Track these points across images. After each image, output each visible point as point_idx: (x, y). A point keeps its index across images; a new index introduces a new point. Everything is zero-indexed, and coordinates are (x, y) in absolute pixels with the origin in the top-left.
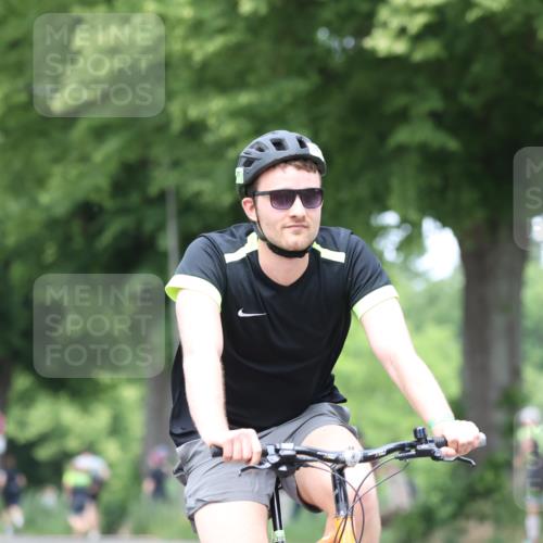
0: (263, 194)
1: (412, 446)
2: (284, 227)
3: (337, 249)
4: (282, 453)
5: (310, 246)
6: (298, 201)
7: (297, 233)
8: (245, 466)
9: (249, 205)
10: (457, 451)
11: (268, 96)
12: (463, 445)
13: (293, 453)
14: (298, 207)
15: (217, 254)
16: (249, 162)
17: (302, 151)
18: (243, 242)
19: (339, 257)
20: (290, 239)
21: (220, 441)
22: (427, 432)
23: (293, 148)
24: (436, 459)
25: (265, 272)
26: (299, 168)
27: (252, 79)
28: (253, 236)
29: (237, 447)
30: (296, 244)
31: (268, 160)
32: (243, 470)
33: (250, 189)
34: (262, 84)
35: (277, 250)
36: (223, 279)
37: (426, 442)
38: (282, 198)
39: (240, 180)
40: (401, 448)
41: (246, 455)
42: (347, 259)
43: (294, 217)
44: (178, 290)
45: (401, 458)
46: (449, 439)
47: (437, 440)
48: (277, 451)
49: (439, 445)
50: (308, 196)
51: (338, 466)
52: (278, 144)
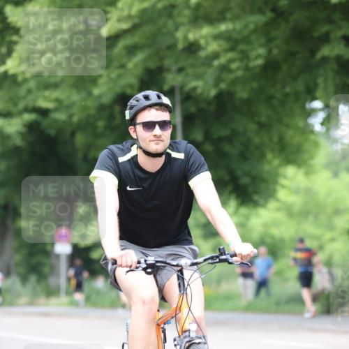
0: (139, 124)
1: (217, 257)
2: (150, 141)
3: (179, 152)
4: (148, 262)
5: (165, 151)
6: (157, 127)
7: (157, 144)
8: (128, 269)
9: (133, 130)
10: (242, 259)
11: (238, 25)
12: (245, 256)
13: (154, 262)
14: (157, 130)
15: (114, 157)
16: (132, 108)
17: (159, 101)
18: (129, 150)
19: (181, 156)
20: (154, 147)
21: (115, 256)
22: (226, 249)
23: (154, 99)
24: (230, 263)
25: (141, 165)
26: (157, 110)
27: (228, 15)
28: (135, 146)
29: (124, 260)
30: (157, 149)
31: (141, 106)
32: (128, 272)
33: (133, 121)
34: (235, 18)
35: (147, 153)
36: (117, 170)
37: (225, 254)
38: (149, 126)
39: (128, 117)
40: (212, 258)
41: (129, 264)
42: (185, 157)
43: (155, 136)
44: (95, 178)
45: (212, 263)
46: (237, 253)
47: (231, 253)
48: (146, 261)
49: (232, 256)
50: (163, 125)
51: (179, 268)
52: (147, 98)
